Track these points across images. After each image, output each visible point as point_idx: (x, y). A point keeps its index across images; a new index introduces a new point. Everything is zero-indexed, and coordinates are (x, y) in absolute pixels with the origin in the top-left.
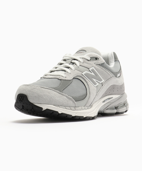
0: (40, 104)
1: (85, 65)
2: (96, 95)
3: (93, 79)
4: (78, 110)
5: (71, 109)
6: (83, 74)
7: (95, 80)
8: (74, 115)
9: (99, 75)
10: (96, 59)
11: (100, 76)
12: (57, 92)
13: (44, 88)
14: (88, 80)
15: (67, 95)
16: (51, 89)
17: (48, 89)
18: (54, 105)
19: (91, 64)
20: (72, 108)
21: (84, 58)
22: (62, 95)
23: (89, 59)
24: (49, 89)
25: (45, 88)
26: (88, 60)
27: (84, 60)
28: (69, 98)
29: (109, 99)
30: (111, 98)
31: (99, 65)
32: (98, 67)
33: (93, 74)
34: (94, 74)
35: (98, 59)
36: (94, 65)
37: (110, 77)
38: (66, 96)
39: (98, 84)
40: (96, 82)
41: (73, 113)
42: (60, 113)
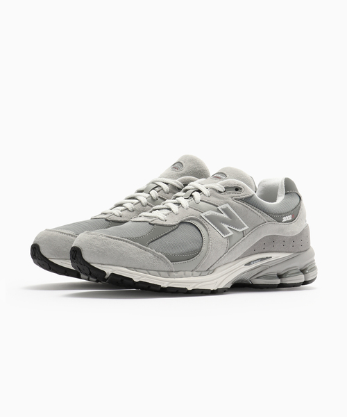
0: (102, 264)
1: (213, 200)
2: (225, 252)
3: (223, 224)
4: (174, 277)
5: (160, 276)
6: (202, 215)
7: (226, 226)
8: (164, 285)
9: (238, 217)
10: (237, 189)
11: (240, 219)
12: (136, 245)
13: (111, 238)
14: (211, 226)
15: (154, 250)
16: (124, 241)
17: (119, 240)
18: (126, 267)
19: (223, 198)
20: (161, 273)
21: (213, 189)
22: (146, 250)
23: (222, 189)
24: (121, 240)
25: (114, 239)
26: (220, 192)
27: (212, 191)
28: (158, 257)
29: (262, 259)
30: (267, 258)
31: (241, 200)
32: (239, 205)
33: (224, 215)
34: (228, 215)
35: (241, 189)
36: (231, 201)
37: (263, 221)
38: (153, 253)
39: (231, 233)
40: (228, 229)
41: (164, 282)
42: (136, 280)
